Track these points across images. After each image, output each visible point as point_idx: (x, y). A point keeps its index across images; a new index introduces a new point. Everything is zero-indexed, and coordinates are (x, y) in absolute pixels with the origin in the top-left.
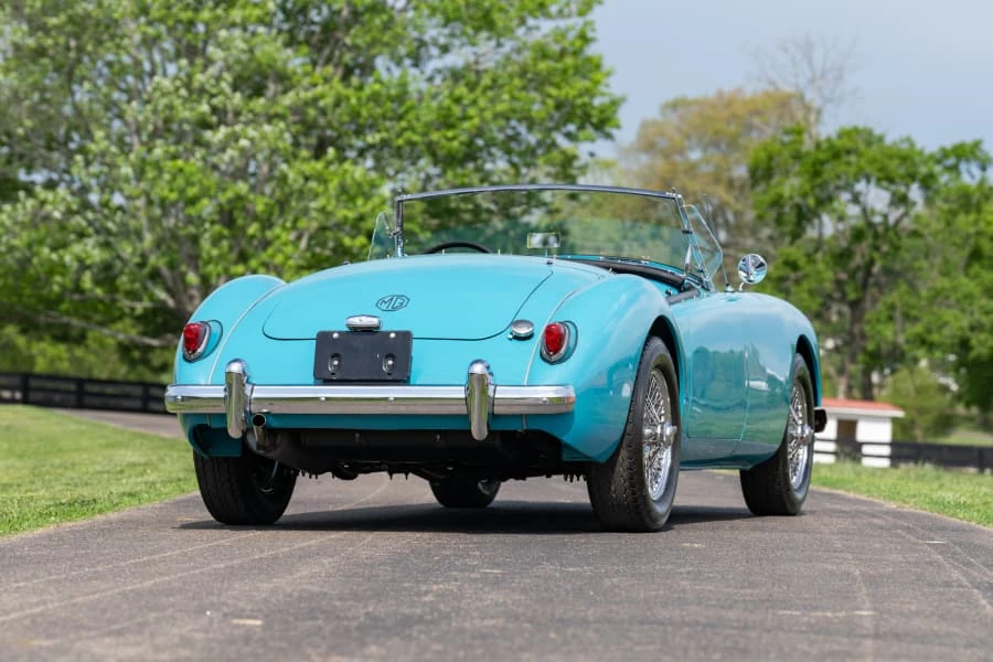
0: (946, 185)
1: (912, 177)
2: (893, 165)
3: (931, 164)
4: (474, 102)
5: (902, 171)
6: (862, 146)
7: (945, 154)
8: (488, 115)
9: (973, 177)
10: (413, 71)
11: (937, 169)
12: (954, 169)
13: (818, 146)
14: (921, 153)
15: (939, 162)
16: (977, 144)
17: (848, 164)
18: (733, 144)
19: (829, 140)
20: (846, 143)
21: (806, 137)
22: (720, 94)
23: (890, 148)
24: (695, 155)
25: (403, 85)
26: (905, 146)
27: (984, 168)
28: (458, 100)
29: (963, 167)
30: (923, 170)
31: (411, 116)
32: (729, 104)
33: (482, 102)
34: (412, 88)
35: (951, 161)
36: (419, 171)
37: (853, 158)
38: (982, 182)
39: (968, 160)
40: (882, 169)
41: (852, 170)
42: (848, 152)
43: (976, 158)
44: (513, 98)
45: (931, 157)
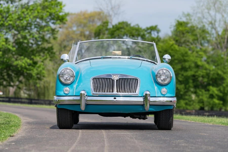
0: (148, 37)
1: (139, 35)
2: (134, 32)
3: (144, 31)
4: (28, 14)
5: (136, 33)
6: (125, 27)
7: (148, 29)
8: (32, 17)
9: (155, 35)
10: (11, 5)
11: (146, 33)
12: (150, 33)
13: (113, 26)
14: (141, 29)
15: (146, 31)
16: (156, 26)
17: (121, 31)
18: (85, 25)
19: (116, 25)
20: (121, 26)
21: (109, 24)
22: (81, 12)
23: (133, 27)
24: (75, 29)
25: (8, 8)
26: (137, 27)
27: (158, 33)
28: (23, 12)
29: (152, 32)
30: (142, 33)
31: (10, 16)
32: (84, 14)
33: (30, 14)
34: (11, 9)
35: (149, 31)
36: (12, 32)
37: (123, 30)
38: (158, 36)
39: (154, 31)
40: (131, 33)
41: (122, 33)
42: (121, 28)
43: (156, 30)
44: (38, 12)
45: (144, 30)
